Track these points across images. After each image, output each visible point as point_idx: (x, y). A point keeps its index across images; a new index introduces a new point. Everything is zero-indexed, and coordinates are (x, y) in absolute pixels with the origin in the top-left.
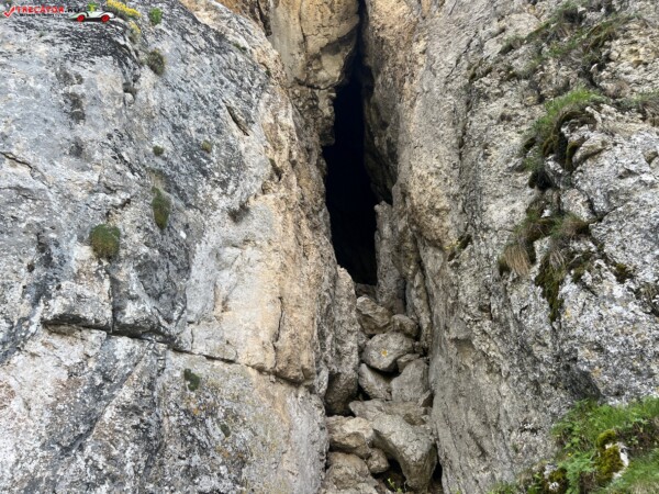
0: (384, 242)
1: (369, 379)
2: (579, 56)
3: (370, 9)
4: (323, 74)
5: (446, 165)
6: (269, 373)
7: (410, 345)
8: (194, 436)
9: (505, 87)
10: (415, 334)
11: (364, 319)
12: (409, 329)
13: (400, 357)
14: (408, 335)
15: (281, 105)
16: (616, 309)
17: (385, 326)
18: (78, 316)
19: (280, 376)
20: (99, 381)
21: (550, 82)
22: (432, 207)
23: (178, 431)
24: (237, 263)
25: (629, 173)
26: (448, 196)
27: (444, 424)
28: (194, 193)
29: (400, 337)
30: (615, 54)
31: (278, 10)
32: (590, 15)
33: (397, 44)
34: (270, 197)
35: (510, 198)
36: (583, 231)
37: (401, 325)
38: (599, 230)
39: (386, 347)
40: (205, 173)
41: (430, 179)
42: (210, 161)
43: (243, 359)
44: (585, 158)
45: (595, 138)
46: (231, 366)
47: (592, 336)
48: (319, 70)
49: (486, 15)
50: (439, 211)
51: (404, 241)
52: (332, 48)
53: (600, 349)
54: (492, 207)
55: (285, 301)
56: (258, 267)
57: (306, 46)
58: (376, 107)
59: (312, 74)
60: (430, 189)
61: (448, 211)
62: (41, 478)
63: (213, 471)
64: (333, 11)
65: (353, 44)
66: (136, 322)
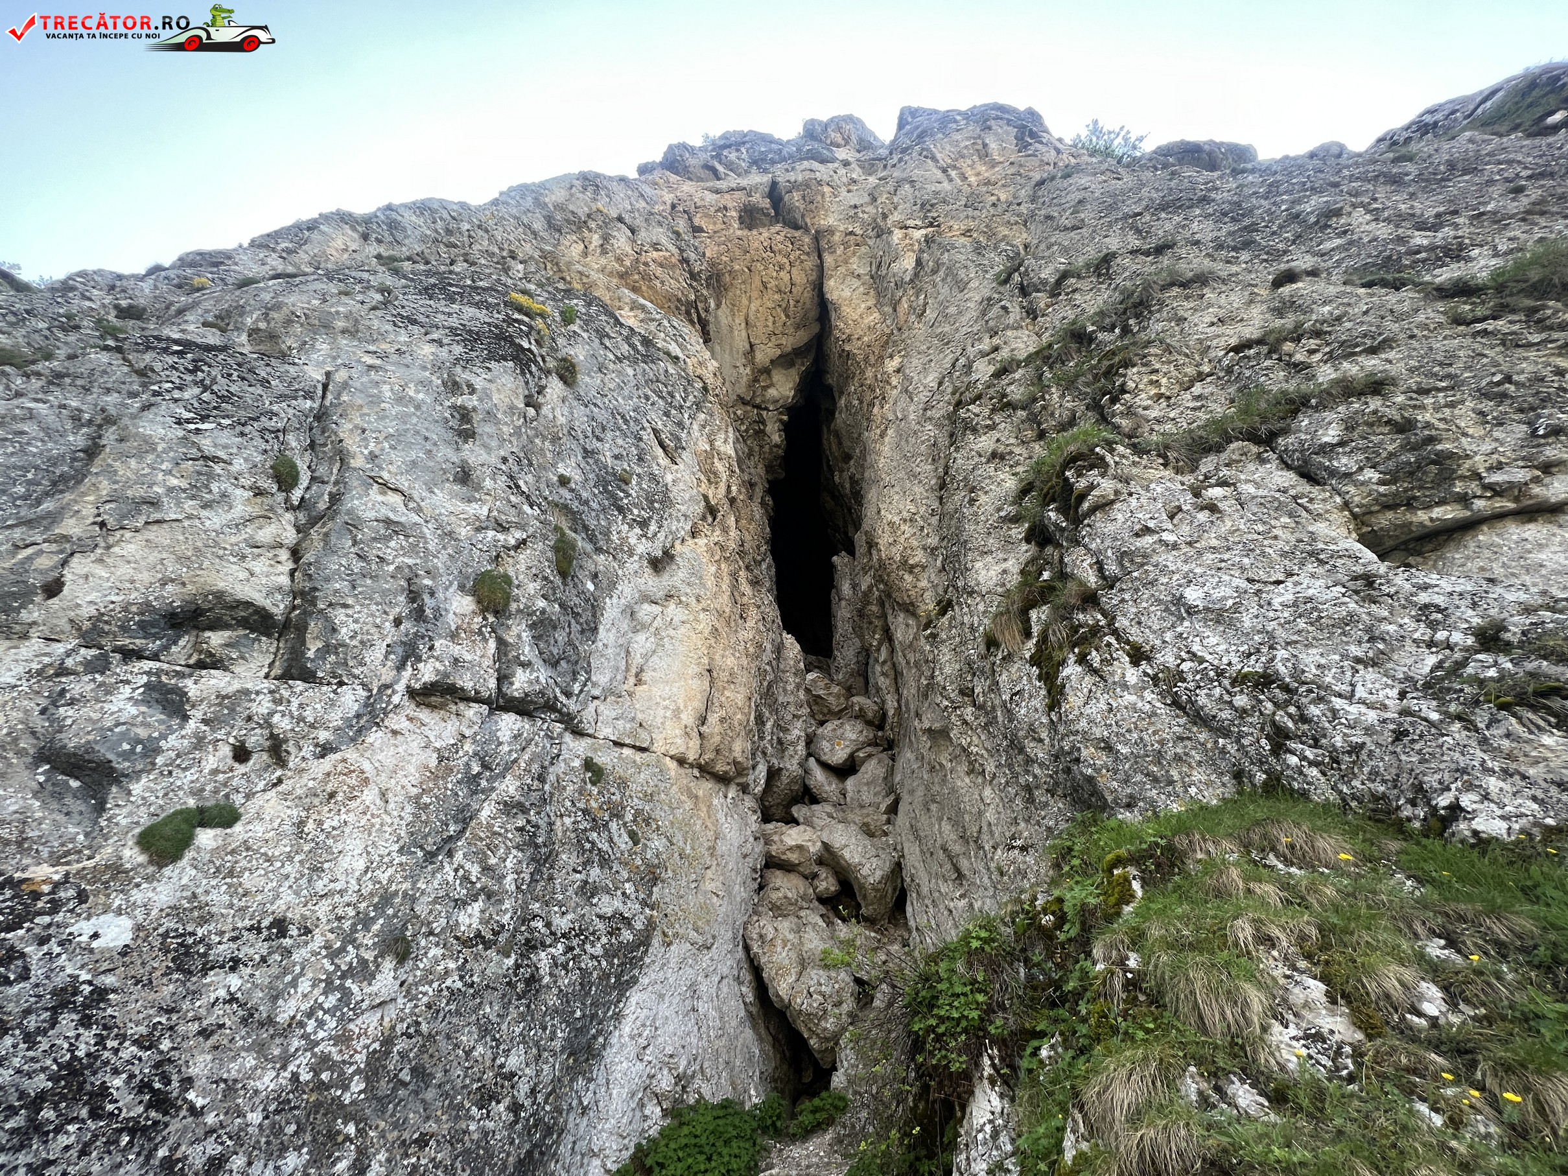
0: (843, 603)
1: (819, 776)
2: (1087, 385)
3: (833, 315)
4: (772, 392)
5: (922, 510)
6: (692, 766)
7: (871, 736)
8: (593, 843)
9: (997, 418)
10: (878, 722)
11: (815, 701)
12: (870, 714)
13: (858, 750)
14: (869, 723)
15: (720, 429)
16: (1130, 698)
17: (841, 711)
18: (454, 685)
19: (705, 770)
20: (476, 769)
21: (1052, 414)
22: (904, 563)
23: (573, 835)
24: (655, 624)
25: (1147, 530)
26: (924, 548)
27: (912, 838)
28: (607, 534)
29: (859, 725)
30: (1131, 385)
31: (720, 312)
32: (1101, 336)
33: (866, 360)
34: (701, 541)
35: (1001, 556)
36: (1090, 599)
37: (861, 709)
38: (1109, 599)
39: (841, 737)
40: (620, 510)
41: (903, 527)
42: (628, 495)
43: (659, 747)
44: (1093, 510)
45: (1107, 486)
46: (645, 755)
47: (1098, 732)
48: (768, 387)
49: (975, 329)
50: (913, 567)
51: (869, 603)
52: (785, 360)
53: (1109, 748)
54: (978, 565)
55: (715, 674)
56: (683, 630)
57: (753, 358)
58: (837, 435)
59: (759, 392)
60: (902, 540)
61: (924, 568)
62: (396, 893)
63: (617, 889)
64: (787, 316)
65: (811, 357)
66: (527, 695)
